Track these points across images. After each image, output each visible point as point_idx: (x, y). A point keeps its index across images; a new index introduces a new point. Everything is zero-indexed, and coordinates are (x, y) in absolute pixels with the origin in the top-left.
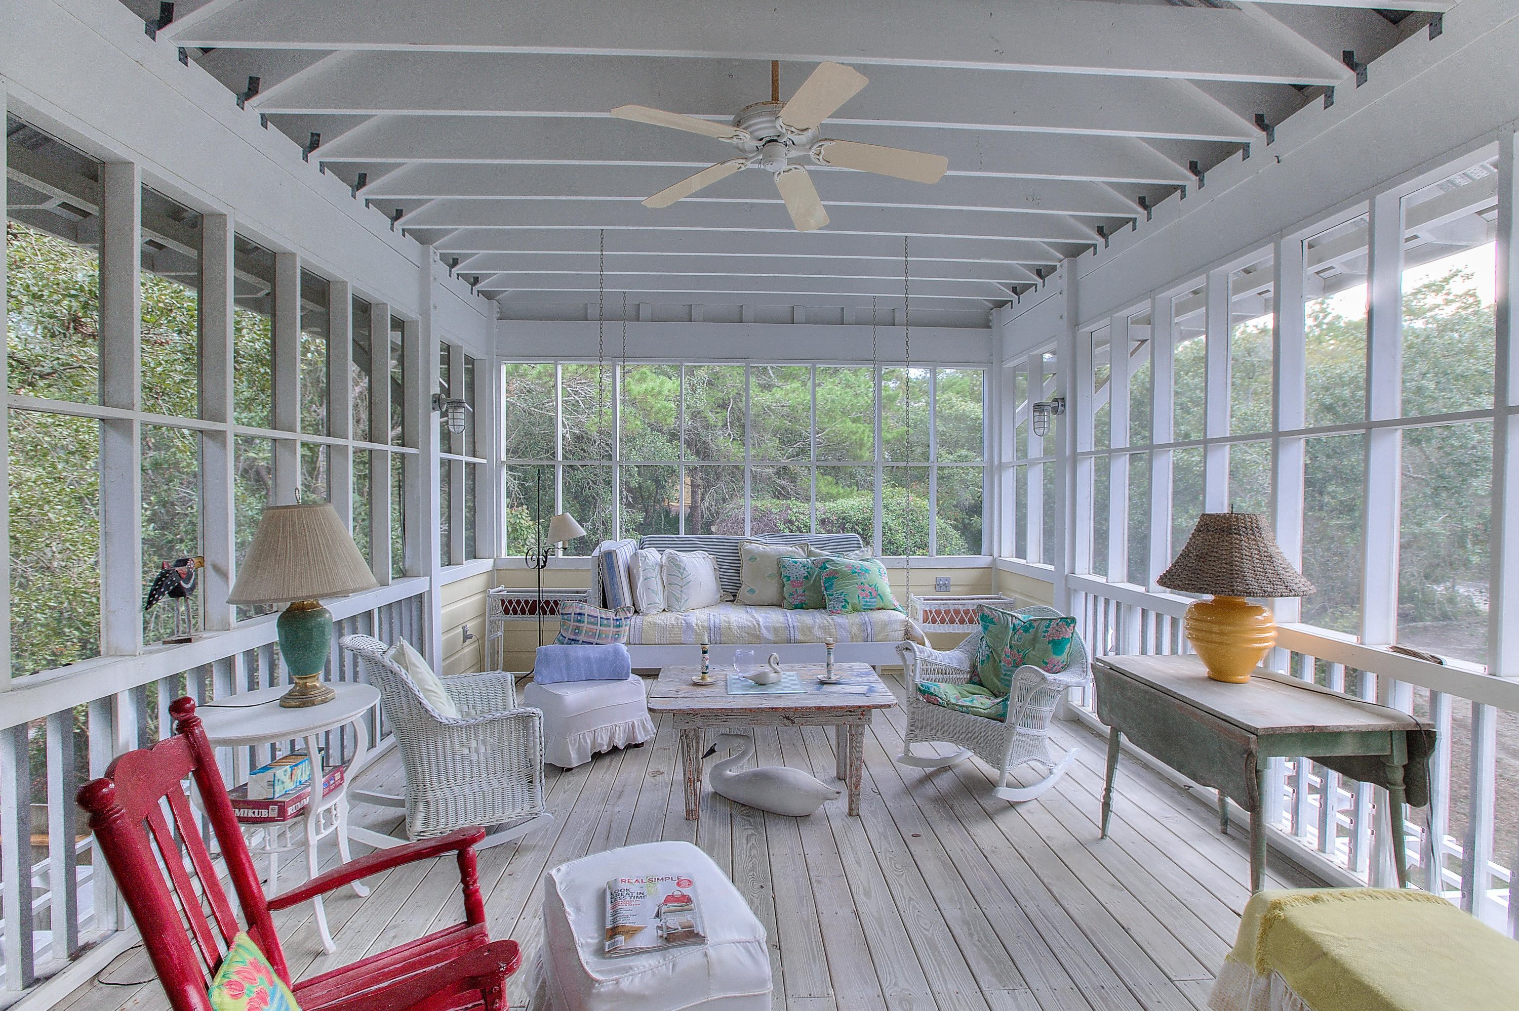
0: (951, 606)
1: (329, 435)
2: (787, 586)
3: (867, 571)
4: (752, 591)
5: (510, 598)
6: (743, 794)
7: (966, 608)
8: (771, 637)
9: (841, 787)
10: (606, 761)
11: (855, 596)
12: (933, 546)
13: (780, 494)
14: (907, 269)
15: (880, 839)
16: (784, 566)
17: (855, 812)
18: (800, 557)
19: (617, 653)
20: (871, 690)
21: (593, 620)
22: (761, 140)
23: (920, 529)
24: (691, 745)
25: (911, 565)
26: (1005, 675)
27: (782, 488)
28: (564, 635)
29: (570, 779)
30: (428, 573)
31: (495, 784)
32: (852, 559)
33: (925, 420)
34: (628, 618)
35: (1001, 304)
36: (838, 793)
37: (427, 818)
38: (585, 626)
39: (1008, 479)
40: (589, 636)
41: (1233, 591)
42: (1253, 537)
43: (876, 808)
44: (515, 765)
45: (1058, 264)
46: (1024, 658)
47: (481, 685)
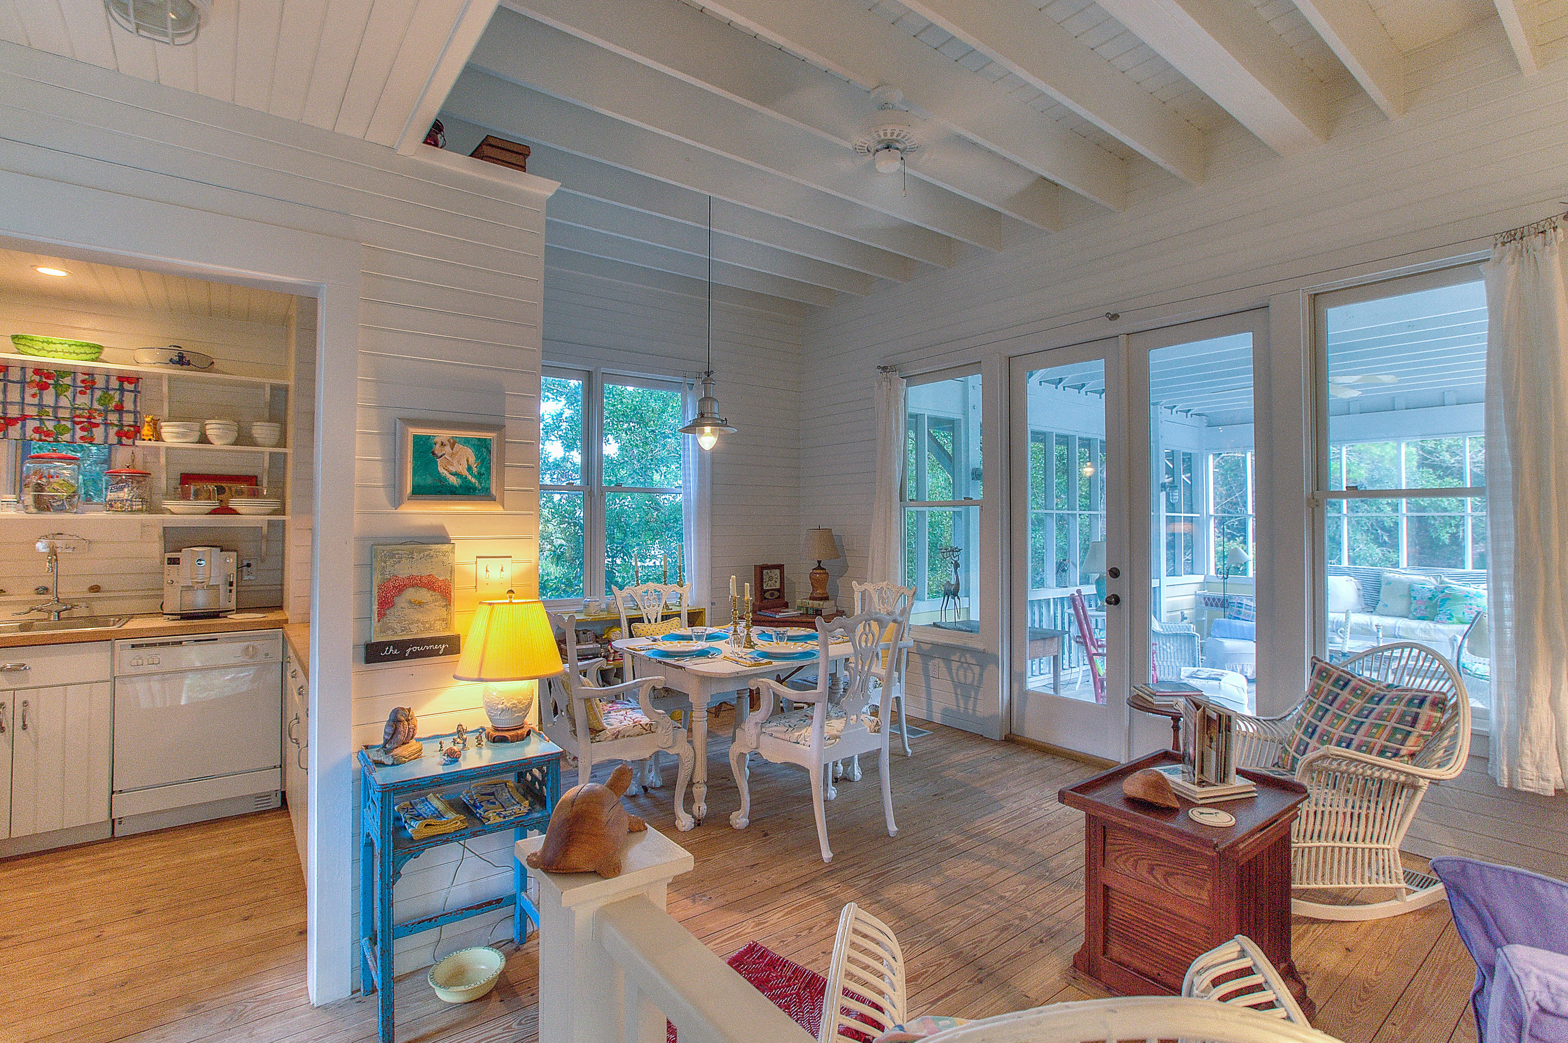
2: (1414, 604)
4: (1386, 606)
16: (1414, 590)
30: (1158, 577)
38: (1243, 610)
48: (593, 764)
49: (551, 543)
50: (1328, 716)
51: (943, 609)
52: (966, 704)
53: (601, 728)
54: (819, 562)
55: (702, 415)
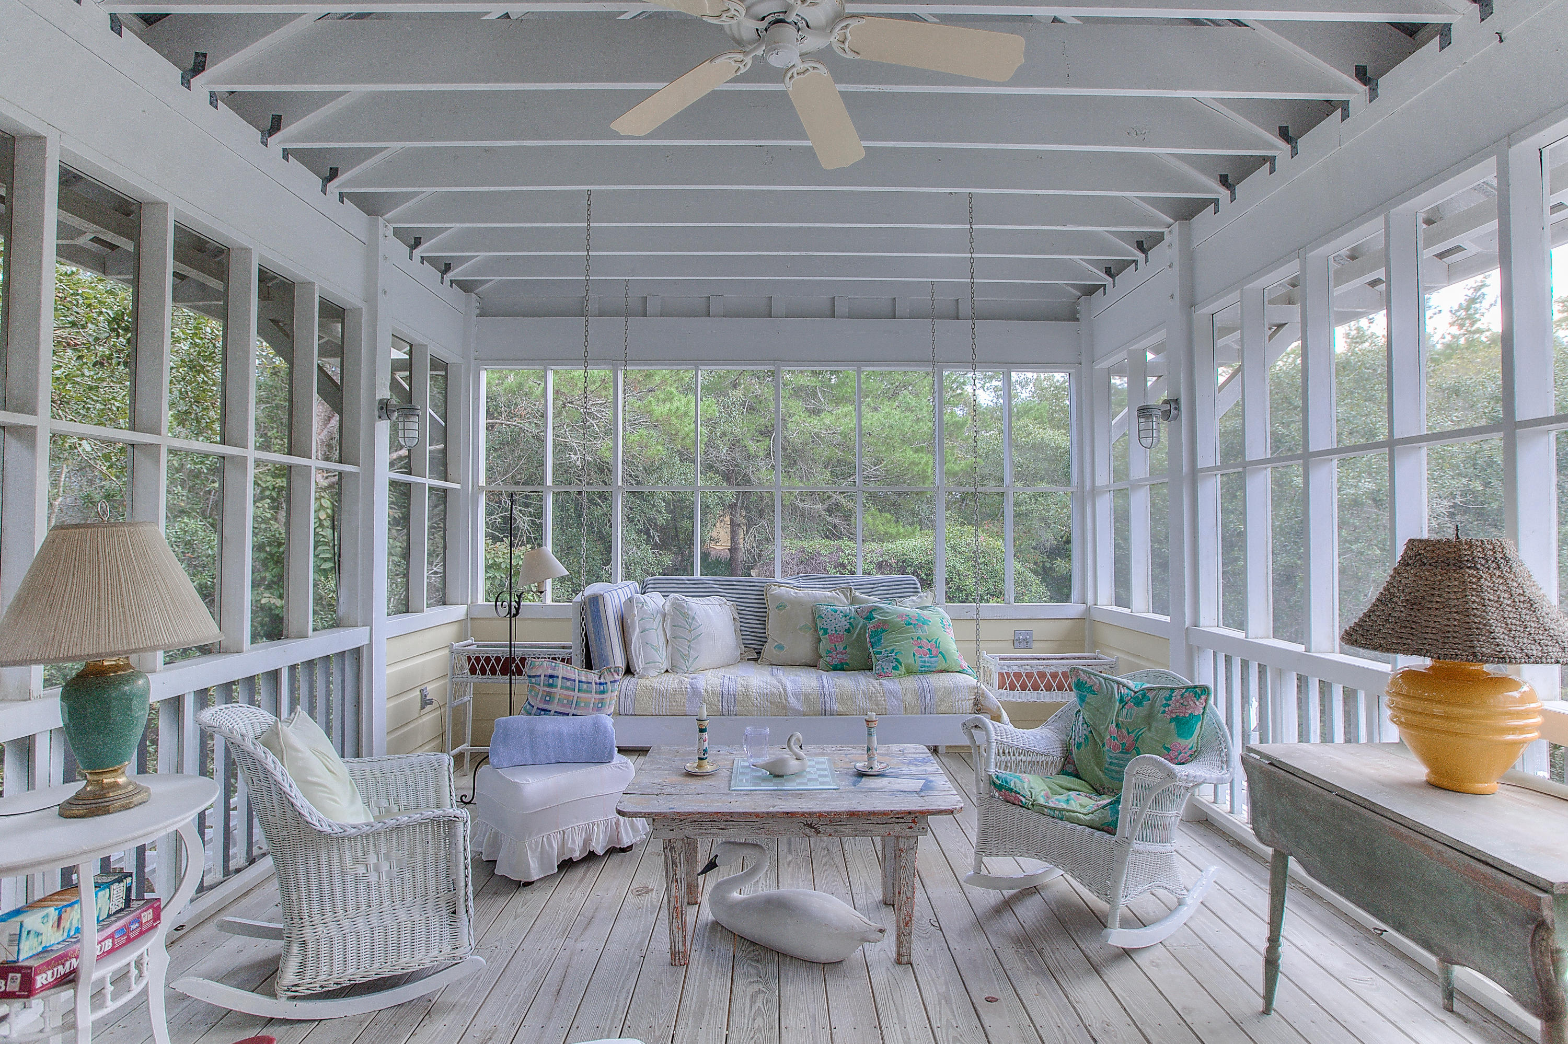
0: (1034, 667)
1: (223, 442)
2: (823, 642)
3: (926, 622)
4: (780, 647)
5: (477, 654)
6: (750, 926)
7: (1054, 670)
8: (801, 707)
9: (889, 920)
10: (579, 872)
11: (909, 655)
12: (1010, 593)
13: (832, 534)
14: (972, 240)
15: (940, 1004)
16: (820, 616)
17: (904, 959)
18: (843, 605)
19: (598, 728)
20: (928, 787)
21: (568, 683)
22: (763, 19)
23: (994, 574)
24: (678, 860)
25: (981, 615)
26: (1111, 764)
27: (835, 527)
28: (531, 703)
29: (528, 897)
30: (368, 623)
31: (403, 916)
32: (907, 607)
33: (998, 449)
34: (615, 681)
35: (1090, 290)
36: (881, 931)
37: (302, 965)
38: (558, 691)
39: (1104, 507)
40: (564, 705)
41: (1475, 655)
42: (1498, 573)
43: (934, 951)
44: (431, 890)
45: (1166, 230)
46: (1136, 742)
47: (407, 772)
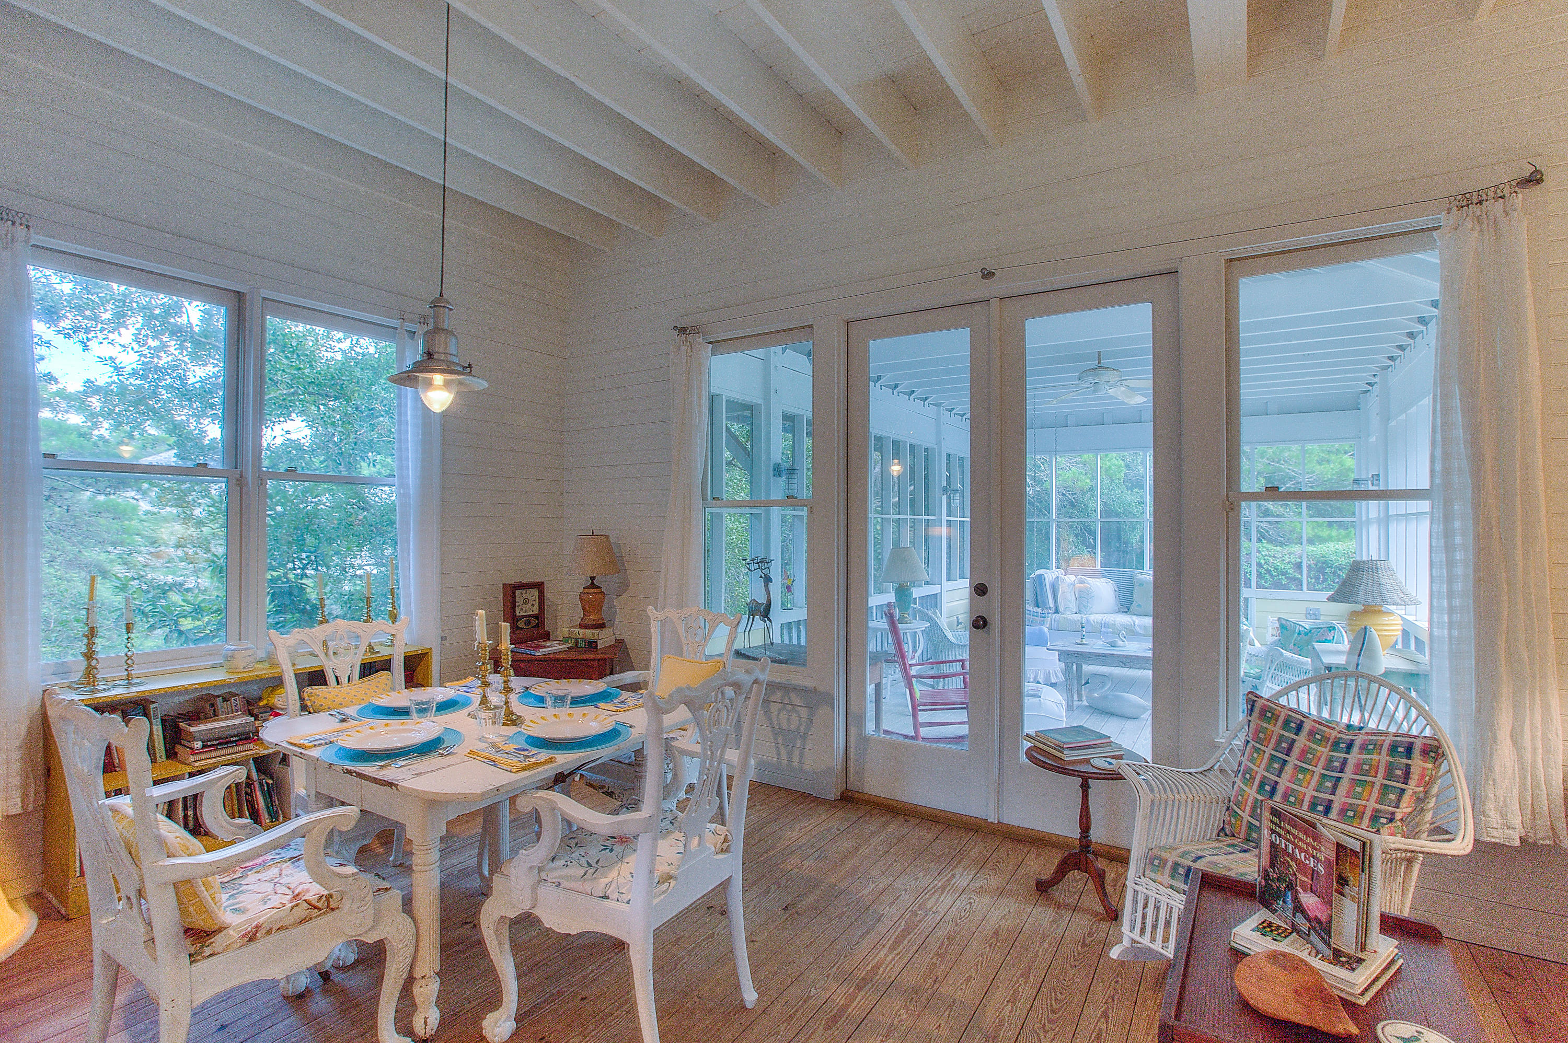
4: (1139, 606)
12: (1304, 584)
34: (1050, 614)
35: (1365, 391)
48: (194, 1005)
49: (208, 550)
50: (1289, 769)
51: (748, 630)
52: (790, 754)
53: (217, 927)
54: (593, 578)
55: (429, 355)
